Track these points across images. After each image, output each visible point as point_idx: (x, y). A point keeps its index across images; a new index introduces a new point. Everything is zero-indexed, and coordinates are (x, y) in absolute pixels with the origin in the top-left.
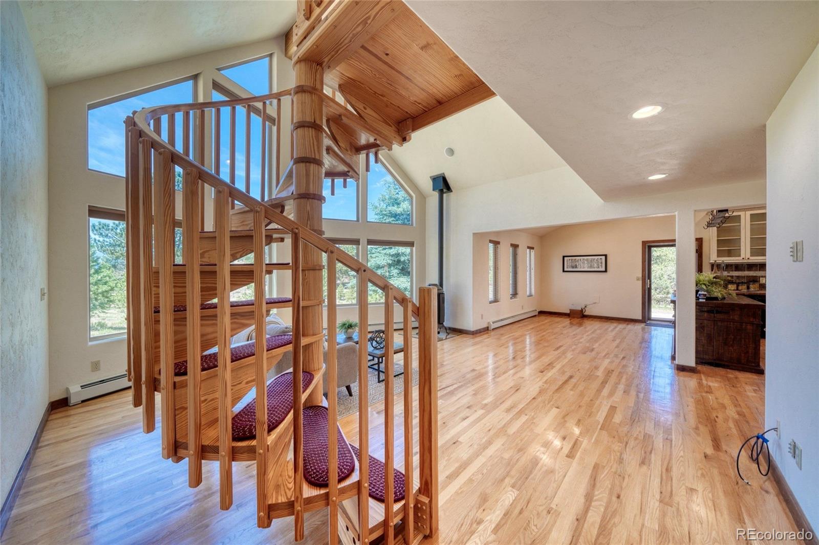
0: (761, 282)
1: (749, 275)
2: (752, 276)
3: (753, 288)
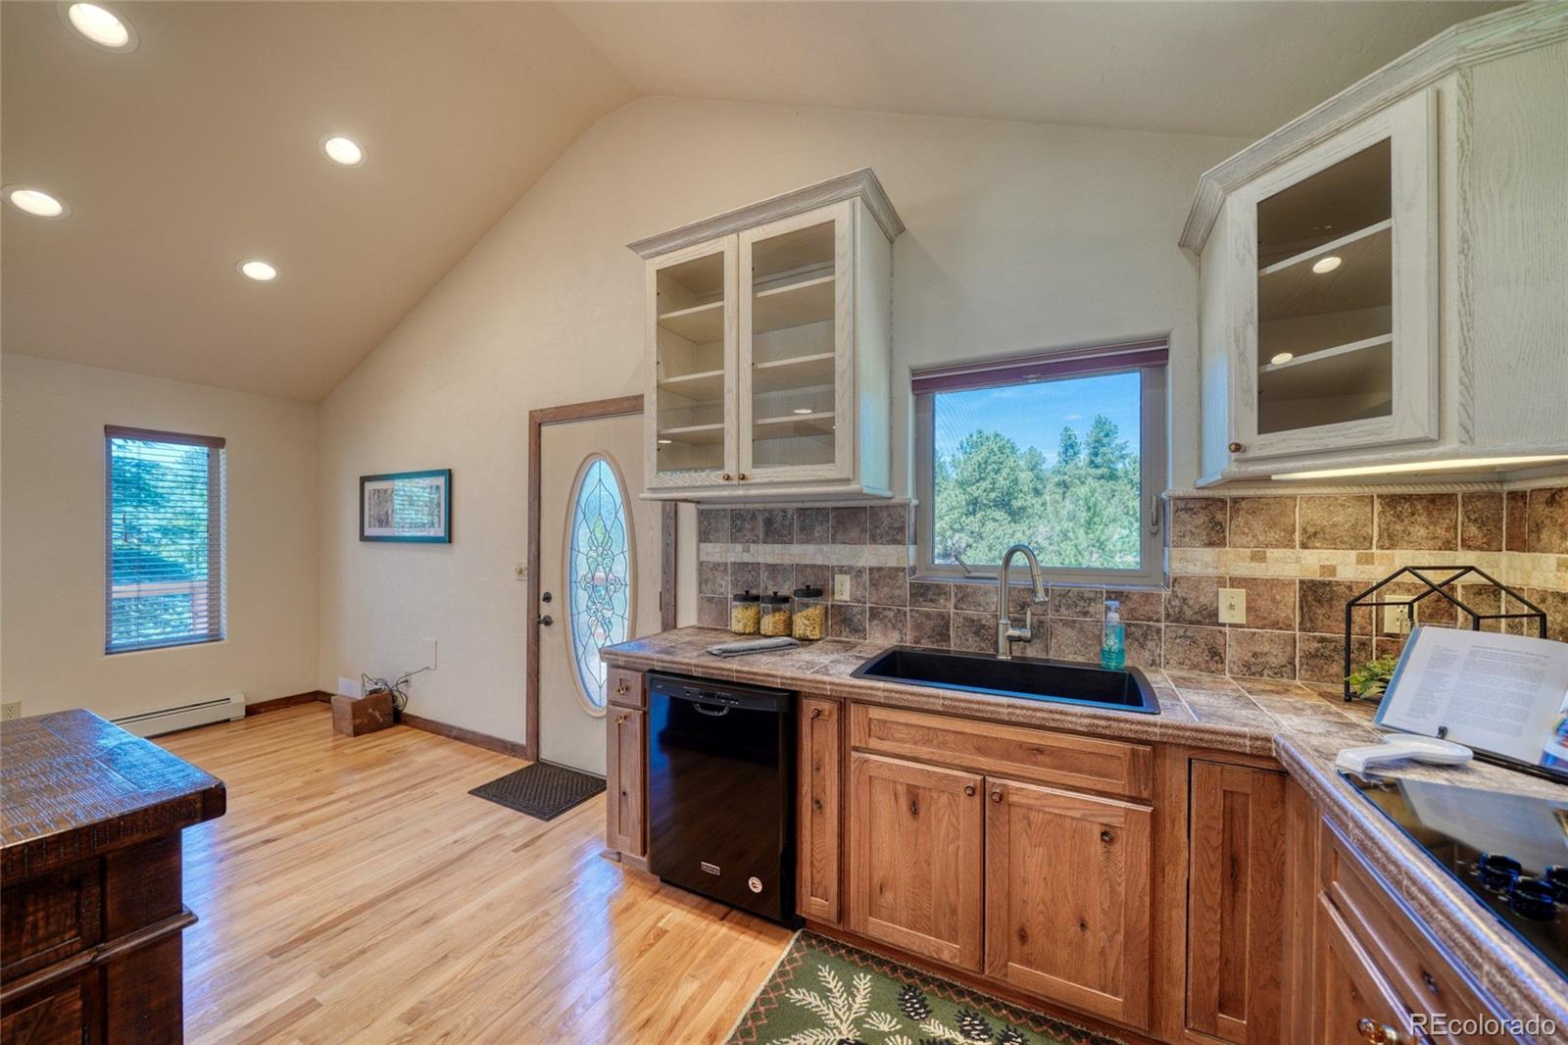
0: (837, 597)
1: (803, 562)
2: (813, 566)
3: (806, 625)
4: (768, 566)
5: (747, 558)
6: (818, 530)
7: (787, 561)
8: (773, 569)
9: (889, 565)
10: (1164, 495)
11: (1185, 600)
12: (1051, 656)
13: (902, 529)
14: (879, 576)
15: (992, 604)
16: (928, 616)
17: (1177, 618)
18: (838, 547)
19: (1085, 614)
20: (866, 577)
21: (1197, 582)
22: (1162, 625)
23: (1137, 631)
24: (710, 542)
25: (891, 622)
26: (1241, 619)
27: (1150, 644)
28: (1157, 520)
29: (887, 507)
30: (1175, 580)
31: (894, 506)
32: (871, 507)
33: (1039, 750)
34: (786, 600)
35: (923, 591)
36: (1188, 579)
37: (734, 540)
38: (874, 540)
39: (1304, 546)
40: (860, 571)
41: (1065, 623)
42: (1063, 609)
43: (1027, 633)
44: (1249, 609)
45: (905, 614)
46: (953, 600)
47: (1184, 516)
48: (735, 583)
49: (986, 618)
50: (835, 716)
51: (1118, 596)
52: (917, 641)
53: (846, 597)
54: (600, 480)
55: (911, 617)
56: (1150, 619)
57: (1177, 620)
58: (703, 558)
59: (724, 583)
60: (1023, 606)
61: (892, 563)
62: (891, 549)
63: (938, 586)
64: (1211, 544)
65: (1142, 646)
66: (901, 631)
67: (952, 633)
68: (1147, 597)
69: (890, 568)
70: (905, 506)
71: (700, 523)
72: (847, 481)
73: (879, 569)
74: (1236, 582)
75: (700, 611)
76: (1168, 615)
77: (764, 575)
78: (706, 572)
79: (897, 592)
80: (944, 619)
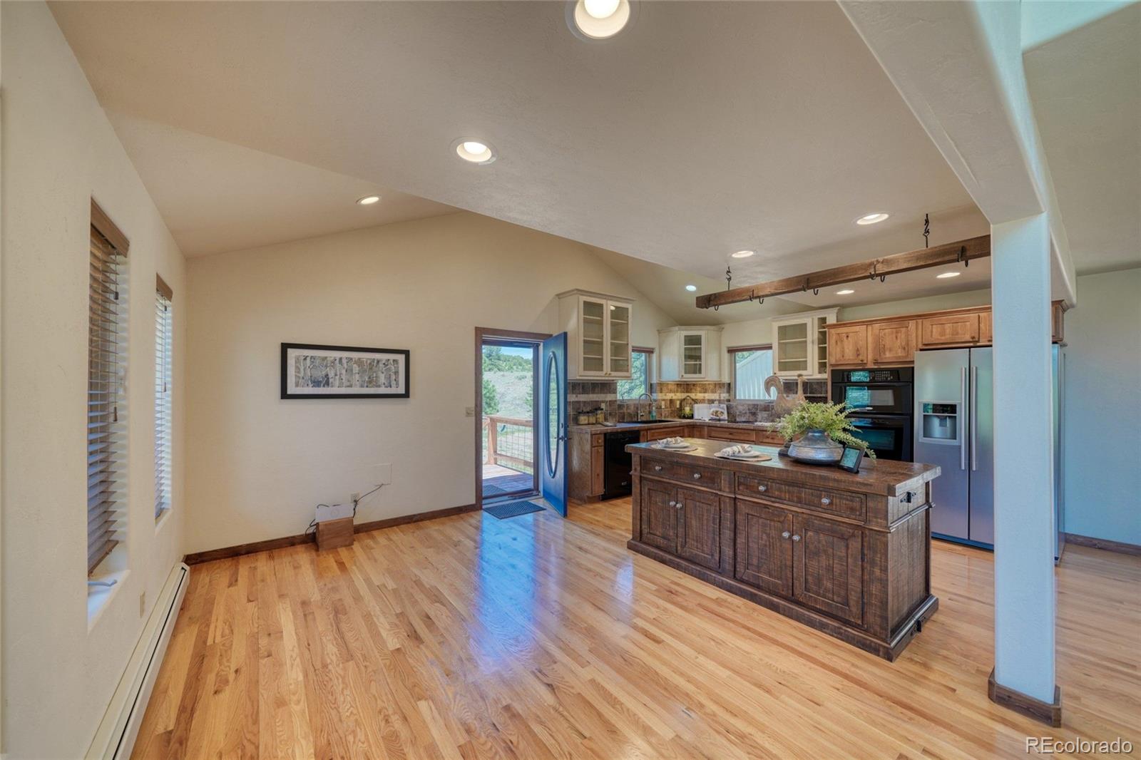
1: (593, 400)
2: (596, 401)
4: (583, 402)
5: (576, 400)
6: (597, 389)
7: (589, 400)
8: (585, 403)
9: (611, 400)
10: (652, 382)
13: (616, 389)
14: (610, 402)
16: (621, 413)
18: (602, 395)
20: (608, 403)
25: (614, 416)
28: (651, 388)
29: (613, 383)
32: (610, 383)
33: (672, 431)
35: (620, 406)
37: (573, 393)
38: (610, 393)
40: (606, 402)
44: (665, 405)
45: (617, 413)
46: (626, 408)
53: (604, 410)
61: (614, 399)
62: (614, 395)
63: (623, 405)
66: (616, 418)
67: (625, 417)
74: (664, 400)
77: (582, 405)
79: (614, 406)
80: (624, 413)
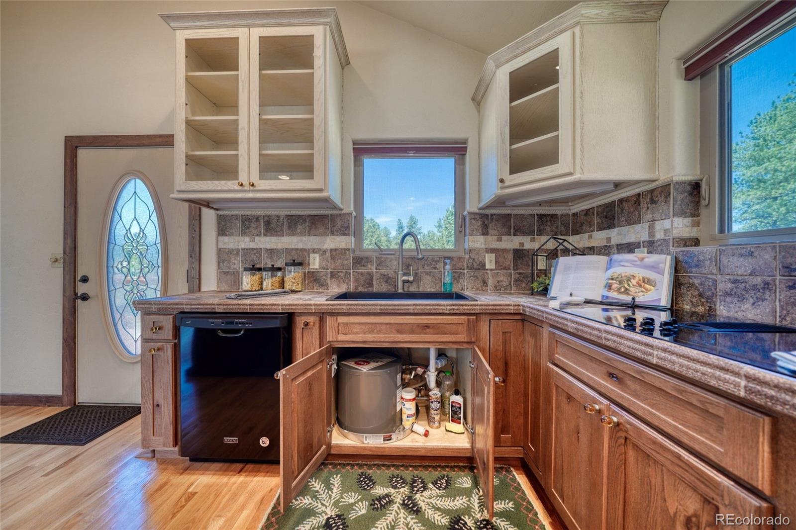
0: (311, 267)
1: (290, 247)
2: (297, 249)
3: (293, 283)
4: (267, 250)
5: (253, 245)
6: (300, 228)
7: (280, 246)
8: (271, 252)
9: (341, 247)
10: (465, 213)
11: (474, 259)
12: (421, 290)
13: (348, 227)
14: (336, 253)
15: (393, 267)
16: (362, 274)
17: (471, 268)
18: (312, 238)
19: (435, 268)
20: (328, 254)
21: (478, 251)
22: (466, 271)
23: (457, 276)
24: (226, 235)
25: (342, 278)
26: (494, 267)
27: (461, 281)
28: (461, 225)
29: (340, 215)
30: (470, 250)
31: (345, 215)
32: (331, 215)
34: (279, 269)
35: (359, 261)
36: (475, 250)
37: (243, 234)
38: (332, 233)
39: (514, 235)
40: (325, 252)
41: (427, 274)
42: (426, 267)
43: (411, 279)
44: (496, 262)
45: (350, 273)
46: (375, 265)
47: (473, 221)
48: (245, 261)
49: (391, 273)
50: (317, 325)
51: (449, 258)
52: (356, 288)
53: (317, 266)
54: (135, 192)
55: (353, 275)
56: (461, 269)
57: (471, 269)
58: (221, 246)
59: (236, 262)
60: (408, 266)
61: (343, 246)
62: (343, 238)
63: (367, 258)
64: (483, 234)
65: (458, 282)
66: (347, 283)
67: (374, 283)
68: (460, 258)
69: (342, 249)
70: (350, 214)
71: (219, 224)
72: (321, 190)
73: (336, 250)
74: (492, 251)
75: (219, 280)
76: (468, 267)
77: (264, 256)
78: (223, 256)
79: (345, 262)
80: (370, 275)
